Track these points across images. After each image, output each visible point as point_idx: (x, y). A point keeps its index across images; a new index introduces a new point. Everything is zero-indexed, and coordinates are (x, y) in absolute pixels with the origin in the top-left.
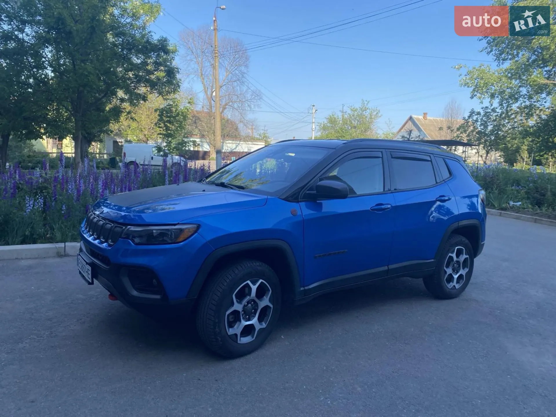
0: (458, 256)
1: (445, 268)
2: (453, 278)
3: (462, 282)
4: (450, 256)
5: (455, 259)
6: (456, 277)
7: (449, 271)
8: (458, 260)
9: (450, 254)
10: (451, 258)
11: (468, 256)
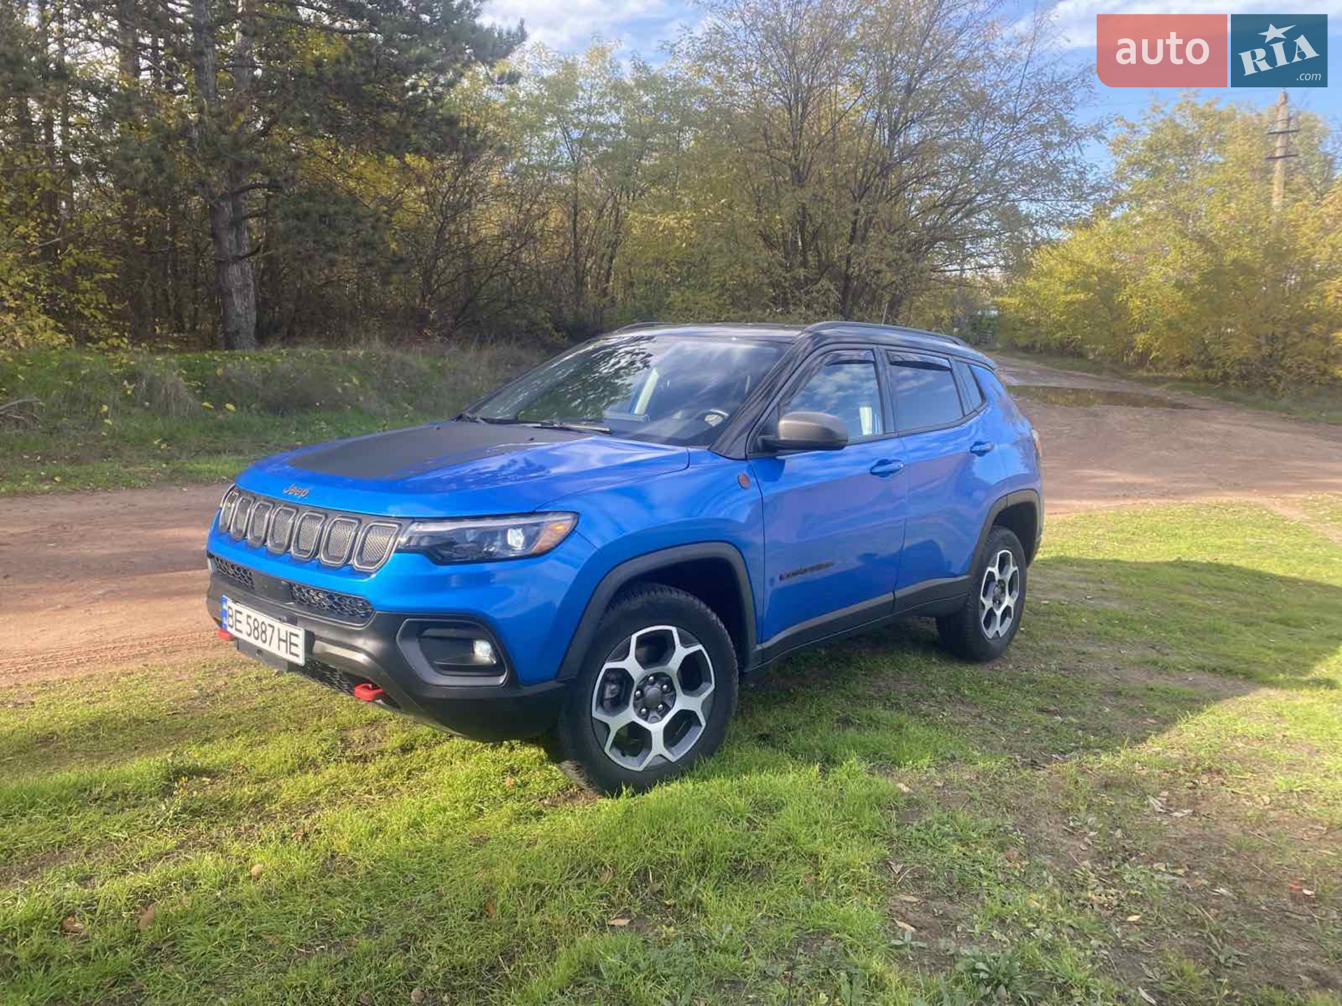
0: (1001, 569)
1: (982, 598)
2: (995, 615)
3: (1008, 621)
4: (990, 572)
5: (997, 577)
6: (999, 613)
7: (988, 603)
8: (1002, 578)
9: (989, 569)
10: (991, 575)
11: (1016, 568)
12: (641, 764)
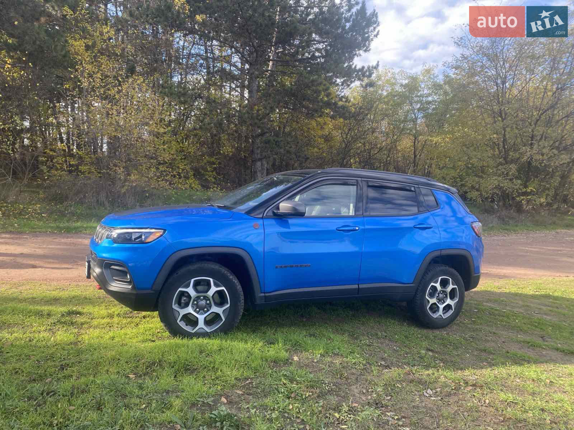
0: (443, 286)
1: (427, 297)
2: (438, 307)
3: (451, 312)
5: (439, 289)
6: (442, 306)
7: (433, 300)
8: (443, 290)
9: (433, 284)
10: (434, 288)
11: (455, 286)
12: (193, 330)
